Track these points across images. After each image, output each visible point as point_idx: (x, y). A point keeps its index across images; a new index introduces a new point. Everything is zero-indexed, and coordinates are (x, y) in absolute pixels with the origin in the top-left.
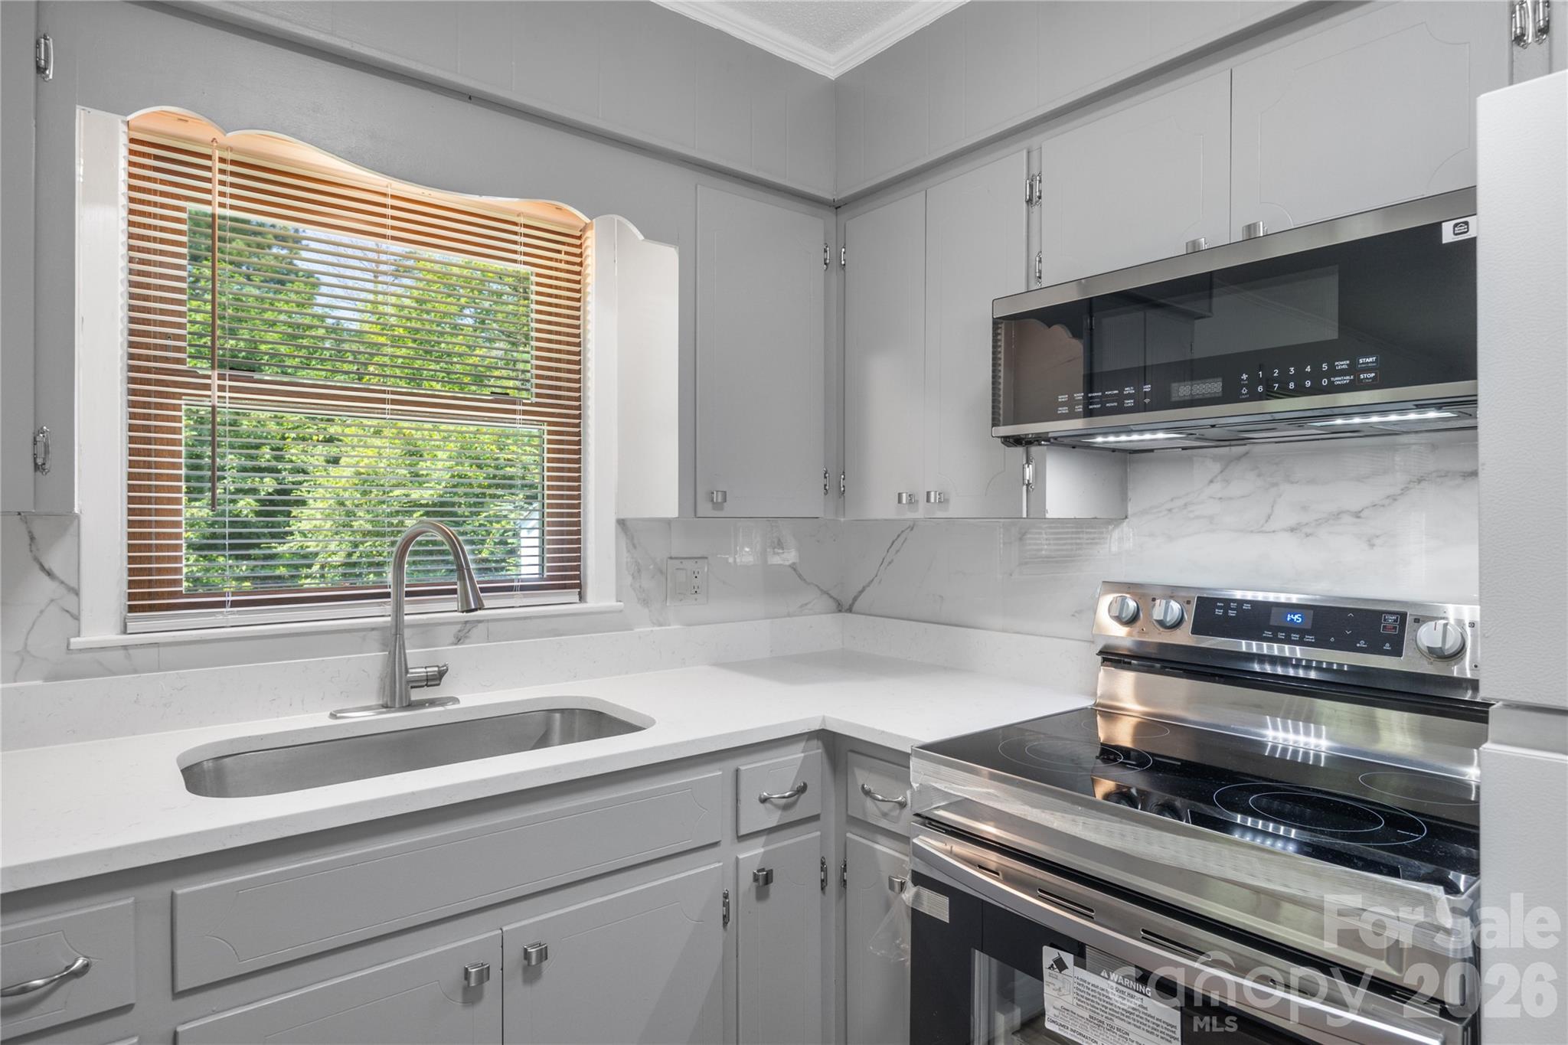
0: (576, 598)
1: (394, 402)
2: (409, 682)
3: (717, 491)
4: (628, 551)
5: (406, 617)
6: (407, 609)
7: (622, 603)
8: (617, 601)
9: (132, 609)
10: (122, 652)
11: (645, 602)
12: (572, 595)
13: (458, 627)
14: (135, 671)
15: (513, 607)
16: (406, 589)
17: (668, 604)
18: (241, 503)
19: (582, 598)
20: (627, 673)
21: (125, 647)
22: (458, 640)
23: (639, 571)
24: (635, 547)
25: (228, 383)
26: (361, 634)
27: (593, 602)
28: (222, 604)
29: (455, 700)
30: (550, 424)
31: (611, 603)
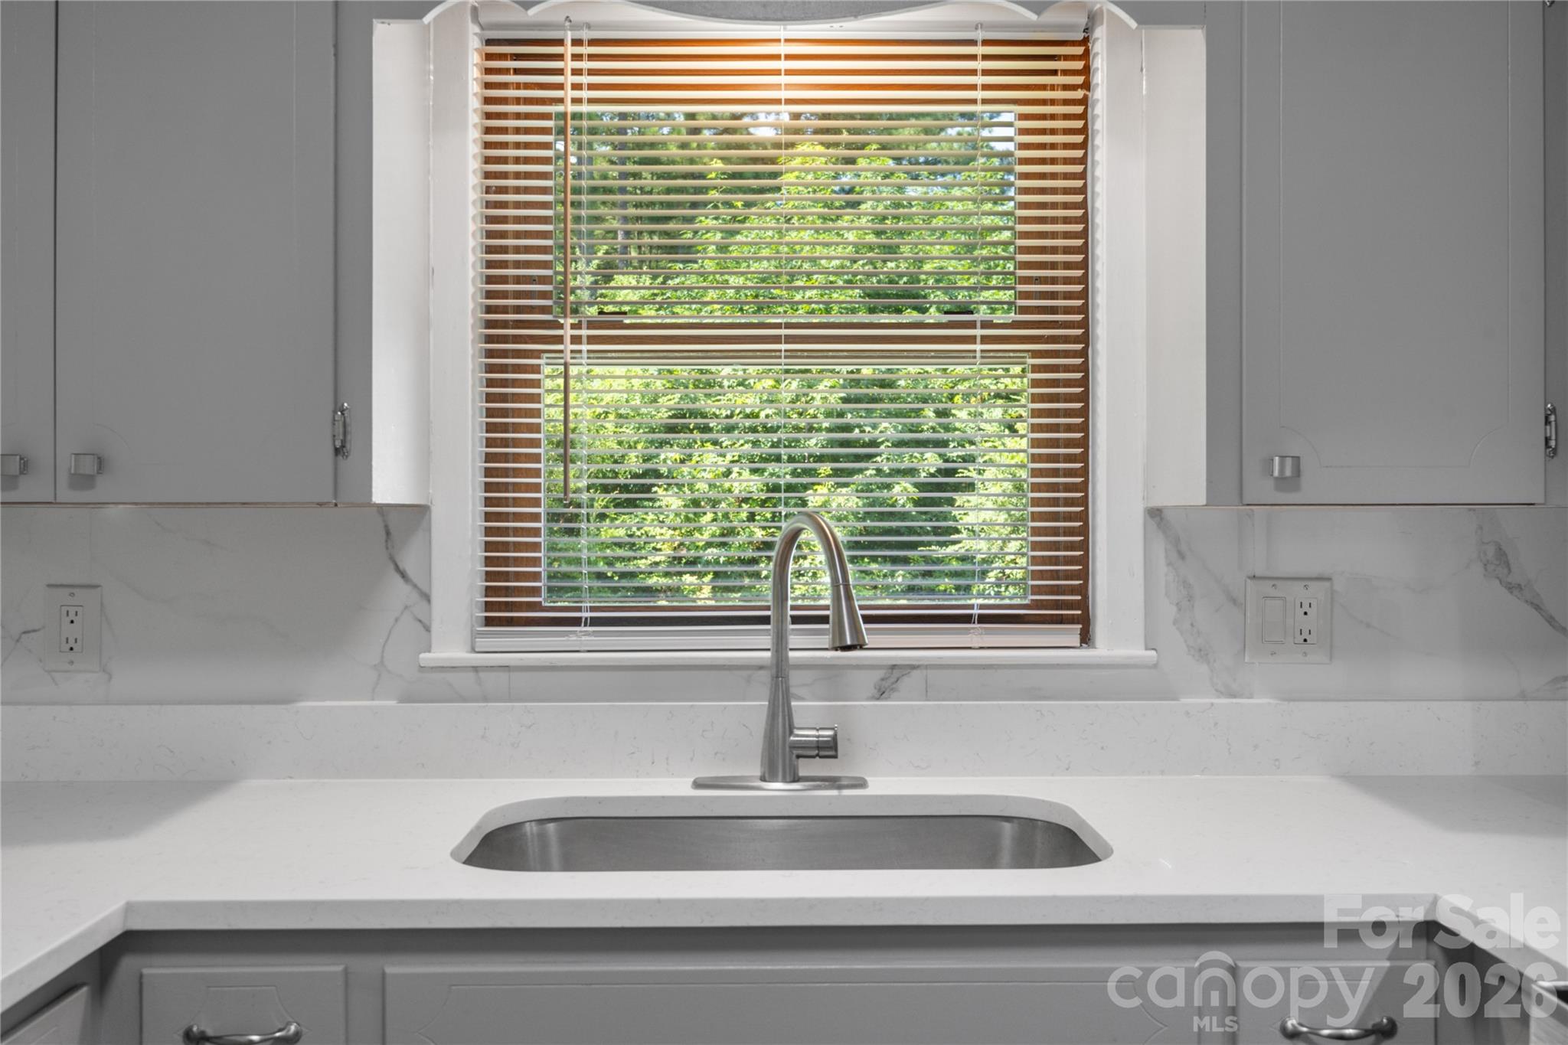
0: (1075, 640)
1: (790, 339)
2: (795, 746)
3: (1283, 458)
4: (1169, 564)
5: (791, 654)
6: (794, 641)
7: (1153, 653)
8: (1147, 649)
9: (489, 622)
10: (471, 675)
11: (1202, 653)
12: (1071, 634)
13: (881, 673)
14: (486, 699)
15: (970, 648)
16: (791, 613)
17: (1247, 659)
18: (897, 489)
19: (1086, 638)
20: (1162, 773)
21: (476, 669)
22: (881, 694)
23: (1190, 598)
24: (1182, 556)
25: (584, 332)
26: (745, 673)
27: (1104, 648)
28: (576, 622)
29: (861, 784)
30: (1036, 354)
31: (1138, 652)
